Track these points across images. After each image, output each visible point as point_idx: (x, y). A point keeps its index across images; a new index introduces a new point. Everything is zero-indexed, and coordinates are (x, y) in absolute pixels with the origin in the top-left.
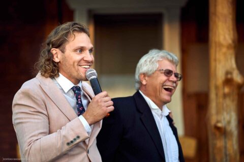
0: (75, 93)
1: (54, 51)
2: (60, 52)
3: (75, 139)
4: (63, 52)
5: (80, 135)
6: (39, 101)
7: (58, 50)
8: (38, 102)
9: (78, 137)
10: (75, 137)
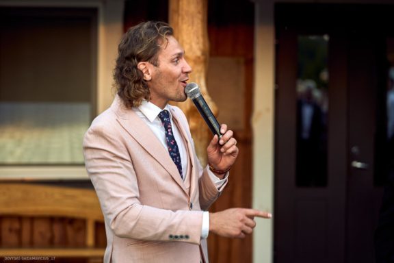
0: (163, 121)
1: (141, 66)
2: (152, 66)
3: (182, 237)
4: (156, 65)
5: (190, 236)
6: (117, 141)
7: (147, 63)
8: (115, 143)
9: (187, 237)
10: (184, 235)
